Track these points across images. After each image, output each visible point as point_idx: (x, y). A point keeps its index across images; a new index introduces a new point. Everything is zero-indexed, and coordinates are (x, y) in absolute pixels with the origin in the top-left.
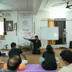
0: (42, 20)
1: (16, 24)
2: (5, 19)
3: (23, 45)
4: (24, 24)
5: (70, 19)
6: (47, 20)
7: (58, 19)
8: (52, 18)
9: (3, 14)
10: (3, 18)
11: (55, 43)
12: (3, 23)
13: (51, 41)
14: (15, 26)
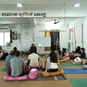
0: (40, 31)
1: (20, 34)
2: (11, 31)
3: (24, 51)
4: (26, 34)
5: (63, 30)
6: (44, 31)
7: (53, 30)
8: (48, 30)
9: (10, 27)
10: (10, 30)
11: (50, 50)
12: (9, 33)
13: (47, 47)
14: (19, 36)
